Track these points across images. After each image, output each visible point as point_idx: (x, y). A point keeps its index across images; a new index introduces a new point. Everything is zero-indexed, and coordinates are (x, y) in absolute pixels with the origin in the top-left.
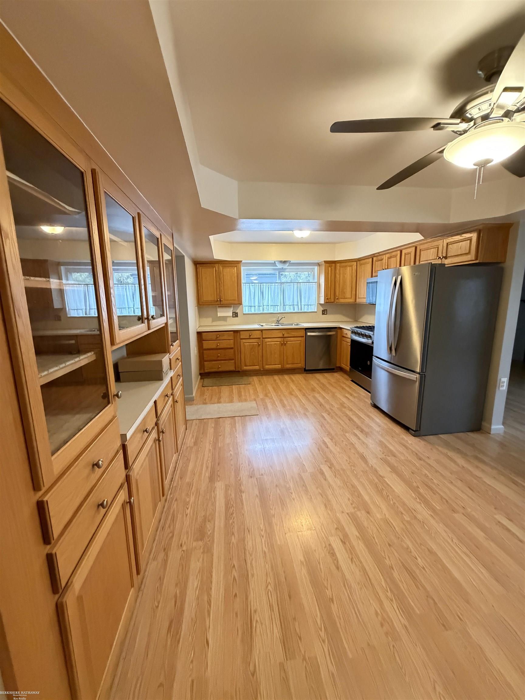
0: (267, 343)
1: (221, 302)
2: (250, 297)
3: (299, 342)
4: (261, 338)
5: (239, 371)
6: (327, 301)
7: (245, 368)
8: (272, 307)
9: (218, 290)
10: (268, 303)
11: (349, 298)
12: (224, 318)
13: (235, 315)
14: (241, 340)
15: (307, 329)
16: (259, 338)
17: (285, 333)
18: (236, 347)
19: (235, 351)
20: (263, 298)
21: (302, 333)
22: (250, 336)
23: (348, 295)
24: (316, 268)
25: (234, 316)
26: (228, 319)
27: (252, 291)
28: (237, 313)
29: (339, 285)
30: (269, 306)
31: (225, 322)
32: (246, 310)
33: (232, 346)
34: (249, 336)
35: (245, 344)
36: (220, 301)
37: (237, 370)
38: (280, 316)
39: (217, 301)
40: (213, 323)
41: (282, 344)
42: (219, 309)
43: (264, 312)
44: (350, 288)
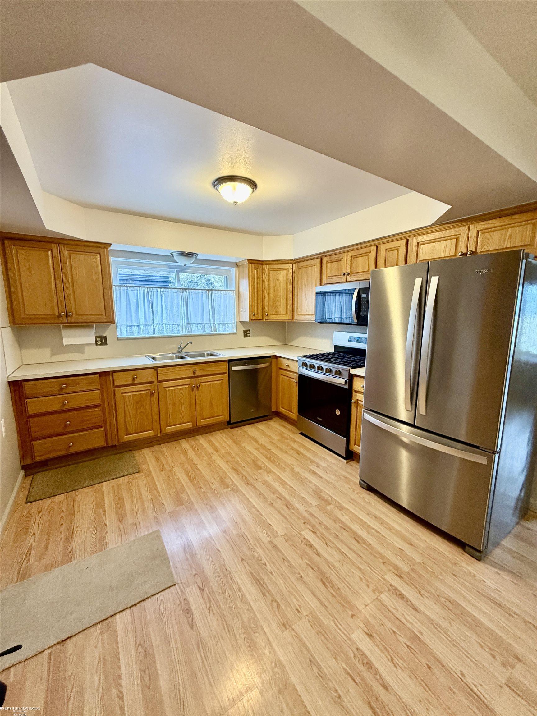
0: (167, 389)
1: (69, 318)
2: (128, 309)
3: (219, 382)
4: (156, 382)
5: (114, 446)
6: (254, 319)
7: (127, 438)
8: (170, 327)
9: (61, 295)
10: (162, 321)
11: (283, 314)
12: (79, 348)
13: (101, 341)
14: (116, 389)
15: (231, 362)
16: (152, 382)
17: (197, 370)
18: (106, 403)
19: (104, 410)
20: (153, 313)
21: (224, 368)
22: (134, 379)
23: (282, 310)
24: (233, 270)
25: (99, 343)
26: (87, 349)
27: (133, 300)
28: (105, 338)
29: (269, 294)
30: (164, 325)
31: (81, 355)
32: (123, 333)
33: (98, 402)
34: (131, 379)
35: (123, 394)
36: (67, 316)
37: (110, 445)
38: (184, 341)
39: (60, 316)
40: (53, 357)
41: (192, 389)
42: (64, 332)
43: (155, 335)
44: (285, 300)
